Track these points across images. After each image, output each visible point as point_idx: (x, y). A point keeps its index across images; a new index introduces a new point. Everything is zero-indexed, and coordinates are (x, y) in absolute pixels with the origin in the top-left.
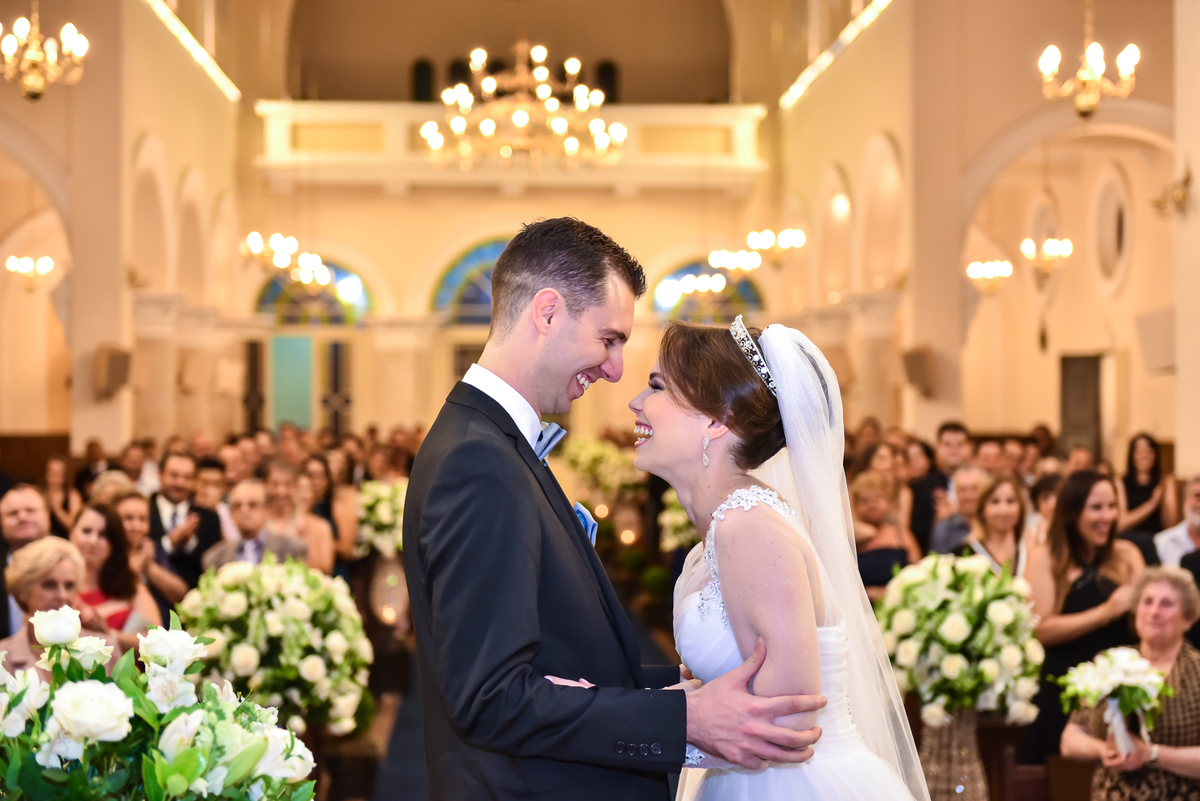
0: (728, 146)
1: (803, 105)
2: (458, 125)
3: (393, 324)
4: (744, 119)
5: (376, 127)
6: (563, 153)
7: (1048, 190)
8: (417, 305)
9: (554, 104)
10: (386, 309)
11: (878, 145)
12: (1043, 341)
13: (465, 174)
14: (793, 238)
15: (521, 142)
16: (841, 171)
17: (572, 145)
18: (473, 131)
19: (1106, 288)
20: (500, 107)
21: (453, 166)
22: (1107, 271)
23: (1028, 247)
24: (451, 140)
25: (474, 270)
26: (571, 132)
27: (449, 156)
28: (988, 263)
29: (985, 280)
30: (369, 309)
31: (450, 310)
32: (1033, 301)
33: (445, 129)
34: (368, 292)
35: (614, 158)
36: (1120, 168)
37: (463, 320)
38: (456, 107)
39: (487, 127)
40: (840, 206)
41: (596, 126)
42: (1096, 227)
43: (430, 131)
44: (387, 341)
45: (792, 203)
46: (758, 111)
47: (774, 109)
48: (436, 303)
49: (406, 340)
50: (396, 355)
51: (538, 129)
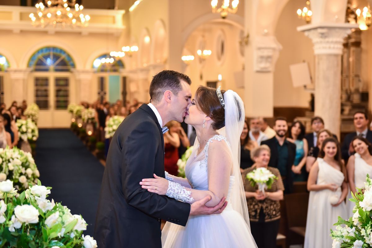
0: (114, 22)
1: (136, 10)
2: (40, 14)
3: (16, 71)
4: (119, 14)
5: (10, 13)
6: (72, 23)
7: (203, 36)
8: (23, 66)
9: (69, 9)
10: (14, 66)
11: (158, 23)
12: (201, 77)
13: (42, 28)
14: (135, 49)
15: (59, 20)
16: (148, 30)
17: (74, 21)
18: (45, 16)
19: (219, 63)
20: (53, 9)
21: (39, 26)
22: (219, 59)
23: (199, 52)
24: (38, 18)
25: (40, 56)
26: (74, 17)
27: (37, 23)
28: (187, 56)
29: (186, 61)
30: (8, 67)
31: (33, 68)
32: (199, 66)
33: (36, 15)
34: (8, 61)
35: (87, 25)
36: (223, 30)
37: (37, 70)
38: (40, 9)
39: (49, 15)
40: (147, 39)
41: (81, 16)
42: (216, 46)
43: (32, 16)
44: (14, 76)
45: (133, 38)
46: (123, 12)
47: (127, 11)
48: (29, 65)
49: (20, 76)
50: (17, 80)
51: (64, 16)
